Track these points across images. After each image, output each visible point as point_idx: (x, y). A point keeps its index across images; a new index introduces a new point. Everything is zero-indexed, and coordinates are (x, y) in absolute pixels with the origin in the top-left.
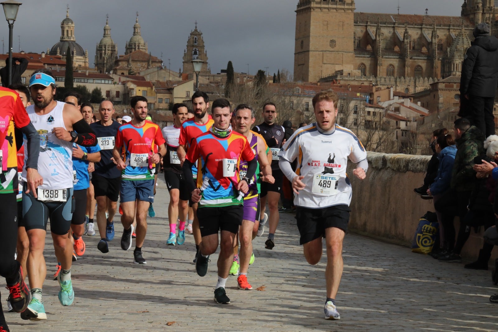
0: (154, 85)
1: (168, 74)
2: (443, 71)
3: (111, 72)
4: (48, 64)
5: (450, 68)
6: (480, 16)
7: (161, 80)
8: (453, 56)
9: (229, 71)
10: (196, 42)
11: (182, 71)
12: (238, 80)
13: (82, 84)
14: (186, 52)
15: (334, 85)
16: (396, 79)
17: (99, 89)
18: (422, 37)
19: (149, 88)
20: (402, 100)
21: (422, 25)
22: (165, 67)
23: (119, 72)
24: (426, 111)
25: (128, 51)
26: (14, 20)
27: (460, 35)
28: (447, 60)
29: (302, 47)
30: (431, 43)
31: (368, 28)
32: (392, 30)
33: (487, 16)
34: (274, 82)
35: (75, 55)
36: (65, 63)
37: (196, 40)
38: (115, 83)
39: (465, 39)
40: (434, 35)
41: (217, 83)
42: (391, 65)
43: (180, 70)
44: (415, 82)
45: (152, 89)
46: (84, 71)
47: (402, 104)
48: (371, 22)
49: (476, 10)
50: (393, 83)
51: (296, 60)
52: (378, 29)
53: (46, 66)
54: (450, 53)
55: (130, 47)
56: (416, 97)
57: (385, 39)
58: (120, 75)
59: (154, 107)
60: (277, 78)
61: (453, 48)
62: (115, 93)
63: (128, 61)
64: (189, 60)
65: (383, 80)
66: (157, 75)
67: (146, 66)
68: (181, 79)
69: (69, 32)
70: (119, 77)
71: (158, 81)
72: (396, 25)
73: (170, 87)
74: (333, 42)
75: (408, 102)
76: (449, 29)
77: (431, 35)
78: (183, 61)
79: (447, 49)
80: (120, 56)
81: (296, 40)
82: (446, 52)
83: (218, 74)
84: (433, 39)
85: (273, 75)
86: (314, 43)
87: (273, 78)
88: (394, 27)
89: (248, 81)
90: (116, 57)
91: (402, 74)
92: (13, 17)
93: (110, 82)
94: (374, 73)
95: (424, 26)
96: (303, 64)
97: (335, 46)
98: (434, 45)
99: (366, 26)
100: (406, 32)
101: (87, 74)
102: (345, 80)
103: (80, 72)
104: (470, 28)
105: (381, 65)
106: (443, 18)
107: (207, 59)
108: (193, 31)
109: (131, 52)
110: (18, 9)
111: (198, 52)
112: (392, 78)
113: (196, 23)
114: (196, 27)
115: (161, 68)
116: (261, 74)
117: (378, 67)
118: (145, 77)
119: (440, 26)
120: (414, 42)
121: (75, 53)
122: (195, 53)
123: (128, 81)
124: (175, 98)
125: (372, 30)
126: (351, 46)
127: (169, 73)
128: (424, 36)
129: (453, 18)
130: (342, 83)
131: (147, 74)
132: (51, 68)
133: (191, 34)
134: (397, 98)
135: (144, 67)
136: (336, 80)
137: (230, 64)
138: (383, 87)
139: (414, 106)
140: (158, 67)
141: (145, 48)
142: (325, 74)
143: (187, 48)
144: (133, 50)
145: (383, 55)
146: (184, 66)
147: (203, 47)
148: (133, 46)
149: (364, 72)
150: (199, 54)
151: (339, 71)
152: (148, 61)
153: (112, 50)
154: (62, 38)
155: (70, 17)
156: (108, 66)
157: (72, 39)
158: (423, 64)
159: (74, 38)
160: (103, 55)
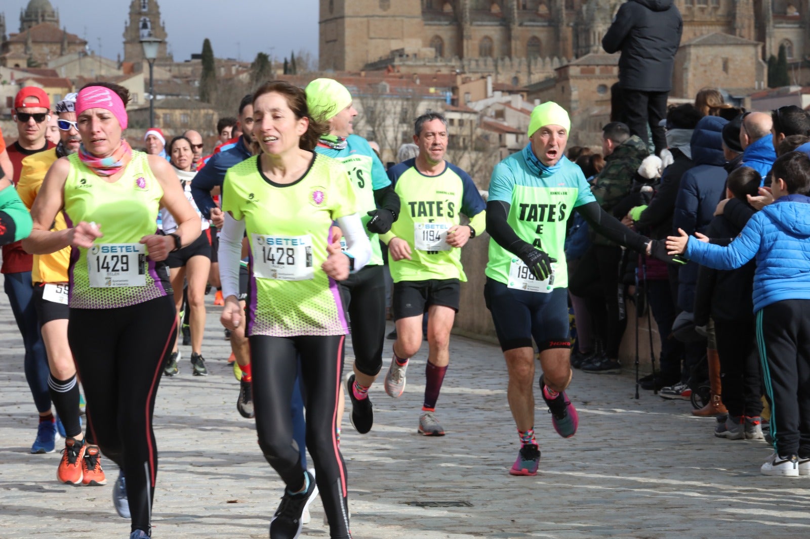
0: (73, 83)
1: (98, 63)
2: (577, 46)
5: (587, 39)
7: (86, 75)
8: (592, 19)
9: (206, 56)
10: (144, 7)
11: (122, 58)
12: (223, 71)
14: (128, 24)
15: (391, 74)
16: (496, 62)
19: (65, 90)
20: (508, 98)
22: (93, 52)
23: (11, 63)
25: (26, 25)
28: (583, 27)
29: (331, 10)
34: (285, 73)
37: (145, 3)
38: (4, 83)
41: (186, 77)
42: (487, 38)
43: (119, 56)
44: (529, 66)
47: (508, 104)
50: (492, 68)
51: (322, 34)
54: (587, 13)
55: (29, 18)
56: (531, 92)
58: (12, 68)
60: (290, 65)
61: (593, 5)
62: (4, 101)
63: (25, 43)
64: (133, 38)
65: (473, 63)
66: (78, 67)
67: (58, 51)
68: (121, 73)
70: (10, 71)
71: (81, 78)
74: (385, 2)
75: (518, 101)
78: (124, 40)
79: (581, 7)
80: (12, 35)
82: (579, 13)
83: (187, 61)
85: (283, 61)
86: (351, 3)
87: (282, 66)
89: (238, 73)
90: (4, 38)
91: (508, 52)
94: (459, 54)
96: (335, 41)
97: (389, 6)
102: (409, 66)
105: (470, 38)
107: (166, 35)
109: (30, 27)
111: (149, 24)
112: (490, 60)
115: (85, 54)
116: (262, 59)
117: (465, 43)
118: (58, 71)
122: (145, 26)
123: (28, 79)
126: (416, 6)
127: (100, 62)
130: (403, 70)
131: (62, 66)
134: (498, 94)
135: (54, 53)
136: (393, 67)
137: (207, 44)
138: (473, 77)
139: (528, 107)
140: (79, 53)
141: (55, 19)
142: (373, 57)
143: (130, 18)
144: (34, 24)
145: (472, 20)
146: (125, 49)
147: (157, 14)
148: (33, 17)
149: (440, 51)
150: (152, 28)
151: (397, 51)
152: (62, 43)
158: (543, 35)
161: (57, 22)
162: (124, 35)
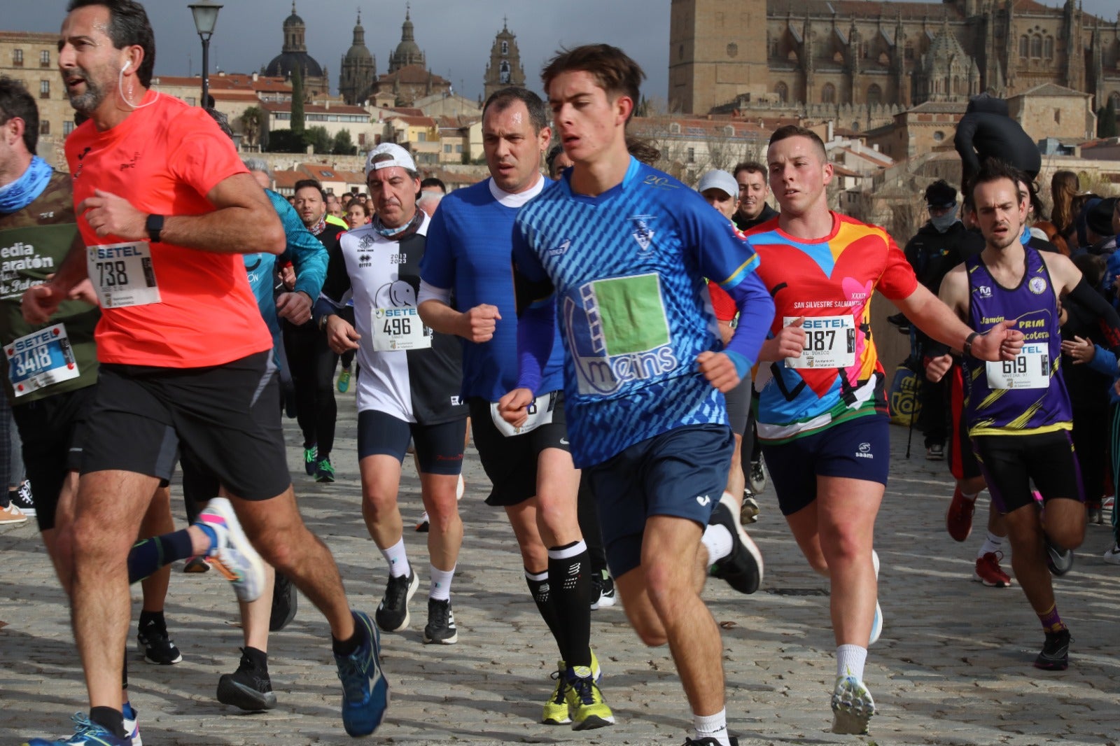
0: (437, 123)
1: (461, 104)
2: (915, 94)
3: (367, 103)
4: (264, 92)
5: (926, 88)
7: (449, 115)
8: (930, 69)
10: (505, 51)
13: (318, 124)
14: (489, 67)
15: (737, 118)
16: (837, 107)
17: (346, 130)
18: (879, 37)
20: (847, 142)
21: (879, 17)
22: (456, 93)
23: (380, 103)
24: (887, 160)
25: (394, 67)
27: (941, 34)
28: (922, 76)
29: (681, 56)
30: (895, 46)
31: (791, 23)
32: (829, 26)
35: (306, 76)
36: (291, 90)
37: (505, 47)
38: (372, 121)
39: (950, 41)
40: (898, 35)
42: (829, 84)
43: (480, 97)
44: (869, 113)
45: (434, 129)
46: (323, 101)
47: (848, 148)
48: (796, 14)
50: (833, 113)
51: (672, 78)
52: (807, 24)
53: (260, 96)
54: (926, 63)
55: (397, 60)
56: (871, 137)
57: (819, 41)
58: (381, 108)
59: (438, 159)
61: (931, 55)
62: (372, 139)
63: (393, 83)
64: (493, 80)
65: (816, 108)
66: (441, 106)
67: (424, 92)
69: (297, 38)
70: (379, 110)
71: (444, 117)
72: (837, 18)
73: (464, 126)
74: (732, 48)
75: (859, 146)
76: (924, 24)
77: (893, 34)
78: (485, 82)
79: (920, 57)
80: (381, 76)
81: (672, 44)
82: (919, 62)
84: (898, 41)
86: (701, 50)
88: (833, 22)
90: (375, 78)
91: (848, 99)
93: (365, 120)
94: (802, 98)
95: (882, 19)
96: (684, 85)
97: (736, 53)
98: (898, 49)
99: (787, 20)
100: (853, 30)
101: (327, 107)
102: (754, 110)
103: (315, 103)
104: (958, 22)
105: (813, 84)
106: (913, 5)
107: (524, 78)
108: (501, 31)
109: (398, 69)
111: (509, 66)
112: (831, 106)
113: (505, 19)
114: (505, 26)
115: (449, 95)
117: (808, 89)
118: (423, 111)
119: (909, 18)
120: (867, 46)
121: (306, 72)
122: (505, 69)
123: (395, 118)
124: (472, 143)
125: (797, 28)
126: (762, 53)
128: (882, 36)
129: (930, 5)
130: (749, 114)
131: (427, 105)
132: (268, 98)
133: (497, 37)
134: (839, 138)
135: (419, 94)
136: (739, 111)
138: (815, 122)
139: (868, 151)
140: (443, 94)
141: (422, 61)
142: (721, 101)
143: (491, 61)
144: (402, 65)
145: (816, 67)
146: (485, 90)
147: (518, 57)
148: (402, 59)
149: (784, 97)
150: (511, 71)
151: (743, 95)
152: (427, 84)
153: (365, 66)
154: (285, 47)
155: (298, 14)
156: (360, 93)
157: (301, 50)
158: (882, 82)
159: (304, 48)
160: (353, 75)
161: (424, 64)
162: (485, 77)
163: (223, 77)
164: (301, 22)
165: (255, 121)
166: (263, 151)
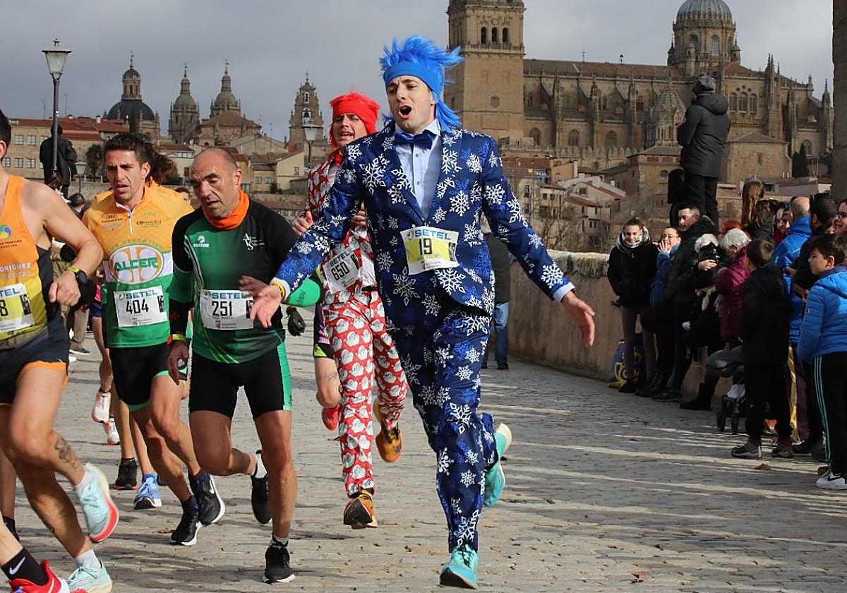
0: (249, 159)
1: (269, 144)
2: (645, 139)
3: (191, 142)
4: (105, 132)
5: (653, 135)
6: (693, 65)
7: (259, 153)
8: (658, 119)
10: (307, 100)
11: (288, 140)
14: (293, 114)
16: (581, 150)
18: (616, 93)
19: (243, 163)
20: (590, 179)
21: (615, 76)
22: (265, 135)
23: (202, 142)
24: (622, 194)
25: (215, 112)
26: (61, 74)
27: (667, 90)
28: (650, 125)
30: (629, 100)
31: (543, 80)
32: (575, 83)
33: (702, 65)
35: (141, 119)
37: (307, 97)
39: (673, 96)
40: (631, 90)
42: (574, 131)
43: (286, 138)
44: (607, 154)
45: (247, 164)
46: (154, 140)
47: (590, 183)
48: (547, 73)
49: (687, 57)
50: (578, 155)
52: (556, 81)
53: (102, 135)
54: (653, 114)
55: (217, 108)
56: (608, 175)
57: (566, 96)
59: (250, 188)
61: (658, 109)
63: (214, 126)
64: (297, 124)
65: (564, 150)
66: (253, 146)
67: (239, 133)
68: (287, 151)
69: (134, 88)
70: (201, 148)
71: (255, 154)
72: (581, 76)
73: (272, 162)
74: (495, 99)
75: (597, 181)
76: (652, 83)
77: (627, 91)
78: (290, 126)
79: (649, 110)
80: (204, 120)
82: (647, 114)
84: (631, 96)
86: (468, 101)
88: (578, 79)
90: (198, 122)
91: (591, 143)
92: (58, 70)
93: (190, 155)
94: (553, 143)
95: (618, 78)
97: (498, 104)
98: (631, 103)
99: (540, 78)
100: (594, 86)
102: (512, 151)
104: (680, 82)
105: (561, 130)
106: (643, 67)
107: (323, 122)
108: (304, 84)
109: (218, 114)
110: (65, 59)
111: (310, 113)
112: (576, 148)
113: (307, 74)
114: (307, 80)
115: (260, 136)
117: (557, 134)
118: (238, 148)
119: (640, 78)
120: (605, 99)
121: (141, 117)
122: (307, 115)
124: (279, 176)
125: (548, 83)
126: (519, 105)
127: (271, 142)
128: (618, 93)
129: (658, 67)
130: (508, 155)
131: (241, 145)
132: (109, 137)
133: (300, 89)
134: (582, 175)
135: (236, 135)
138: (563, 161)
139: (606, 186)
140: (255, 135)
141: (238, 108)
143: (296, 108)
144: (221, 112)
145: (564, 116)
146: (291, 132)
147: (317, 106)
148: (221, 107)
149: (537, 141)
150: (312, 117)
151: (504, 139)
152: (242, 127)
153: (191, 112)
154: (123, 96)
155: (135, 68)
156: (186, 134)
157: (137, 98)
158: (619, 130)
159: (140, 96)
160: (180, 119)
161: (239, 110)
162: (291, 122)
163: (71, 120)
164: (138, 75)
165: (98, 156)
166: (104, 182)
